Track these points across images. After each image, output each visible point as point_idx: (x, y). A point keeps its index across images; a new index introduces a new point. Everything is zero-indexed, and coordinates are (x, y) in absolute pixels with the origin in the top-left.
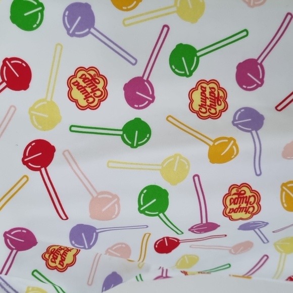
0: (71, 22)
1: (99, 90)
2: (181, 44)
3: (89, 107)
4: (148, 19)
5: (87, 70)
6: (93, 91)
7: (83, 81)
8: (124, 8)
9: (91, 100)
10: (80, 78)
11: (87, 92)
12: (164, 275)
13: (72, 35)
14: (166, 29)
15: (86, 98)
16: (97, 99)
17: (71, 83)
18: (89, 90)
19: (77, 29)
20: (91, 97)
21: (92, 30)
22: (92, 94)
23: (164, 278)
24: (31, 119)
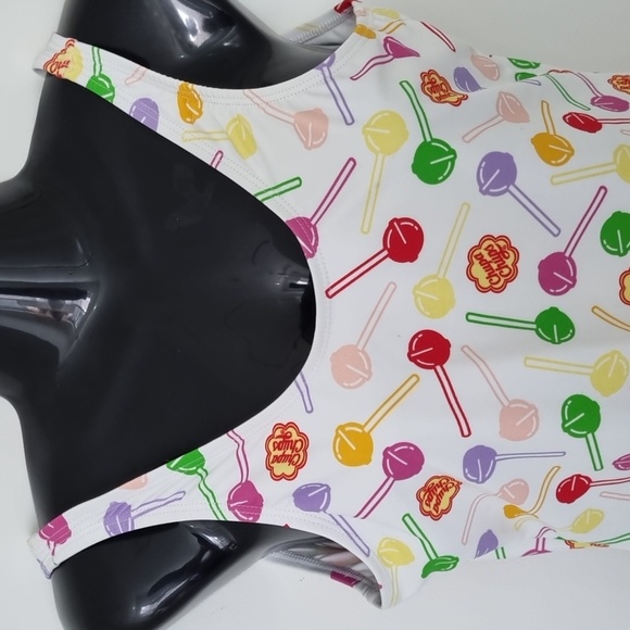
0: (487, 176)
1: (507, 266)
2: (619, 212)
3: (491, 289)
4: (582, 178)
5: (495, 239)
6: (500, 268)
7: (489, 254)
8: (553, 162)
9: (495, 279)
10: (486, 249)
11: (492, 268)
12: (540, 548)
13: (485, 193)
14: (603, 191)
15: (490, 277)
16: (503, 279)
17: (473, 255)
18: (494, 266)
19: (493, 185)
20: (496, 275)
21: (512, 188)
22: (498, 272)
23: (540, 552)
24: (416, 300)
